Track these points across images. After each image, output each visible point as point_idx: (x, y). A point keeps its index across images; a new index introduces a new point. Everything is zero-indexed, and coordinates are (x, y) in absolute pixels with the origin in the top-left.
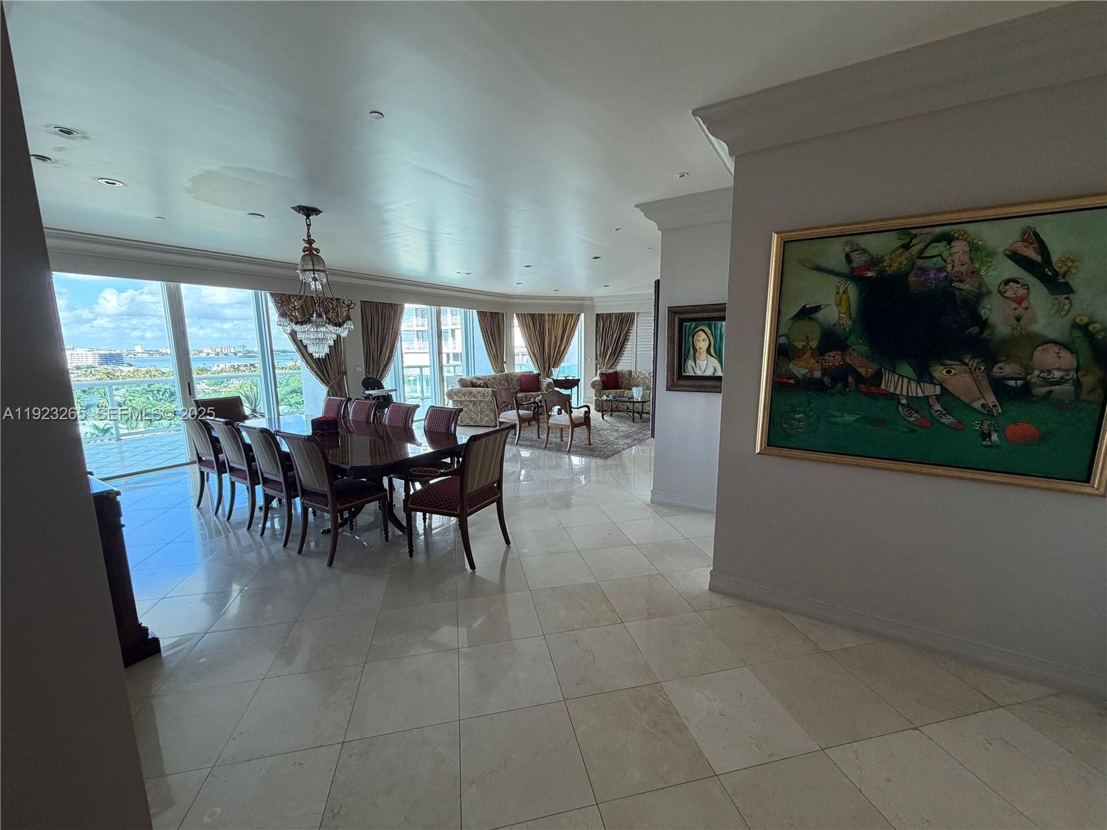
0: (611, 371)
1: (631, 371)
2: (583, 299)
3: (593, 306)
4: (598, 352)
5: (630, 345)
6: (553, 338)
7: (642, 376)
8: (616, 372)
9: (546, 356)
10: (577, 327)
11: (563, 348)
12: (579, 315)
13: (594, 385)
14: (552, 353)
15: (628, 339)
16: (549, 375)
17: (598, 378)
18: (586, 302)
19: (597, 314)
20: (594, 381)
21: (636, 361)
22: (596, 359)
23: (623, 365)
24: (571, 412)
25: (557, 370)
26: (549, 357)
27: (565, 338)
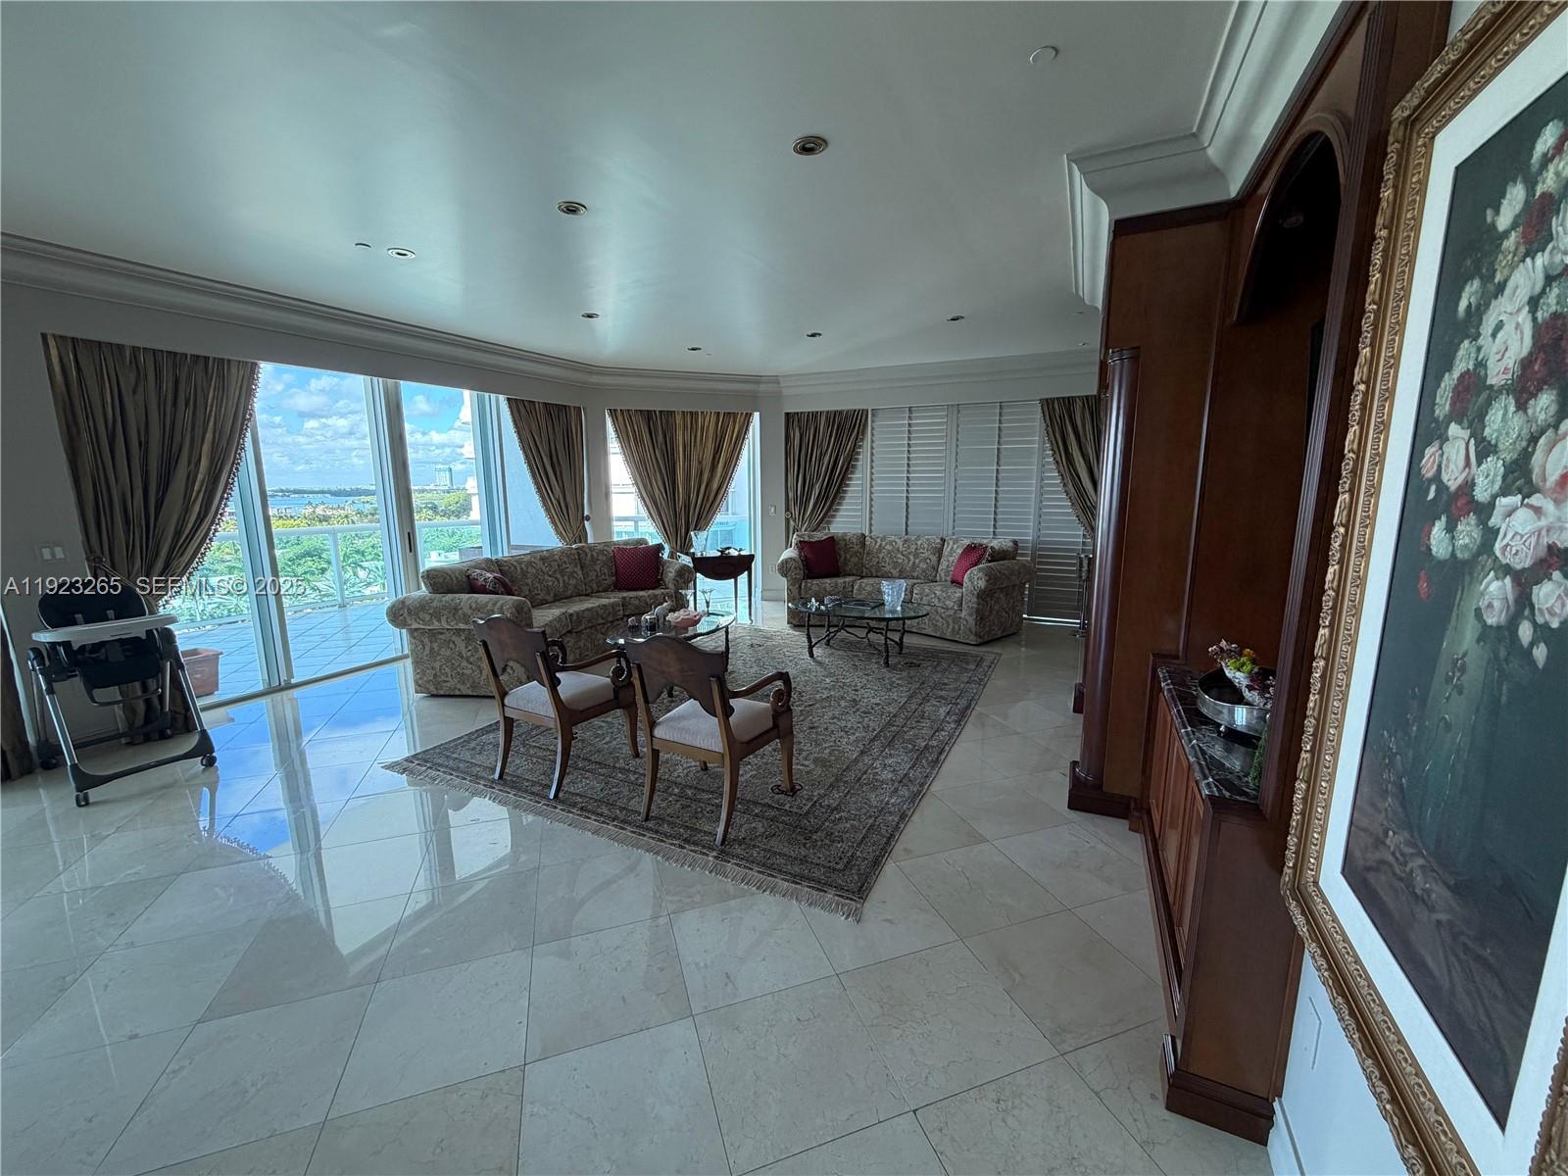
0: (820, 536)
1: (864, 536)
2: (757, 380)
3: (778, 397)
4: (791, 495)
5: (858, 479)
6: (694, 464)
7: (888, 547)
8: (832, 539)
9: (680, 503)
10: (747, 441)
11: (715, 486)
12: (749, 416)
13: (785, 569)
14: (693, 497)
15: (854, 466)
16: (685, 546)
17: (790, 553)
18: (762, 387)
19: (787, 414)
20: (786, 561)
21: (871, 512)
22: (787, 509)
23: (846, 522)
24: (728, 711)
25: (703, 535)
26: (687, 506)
27: (721, 465)
